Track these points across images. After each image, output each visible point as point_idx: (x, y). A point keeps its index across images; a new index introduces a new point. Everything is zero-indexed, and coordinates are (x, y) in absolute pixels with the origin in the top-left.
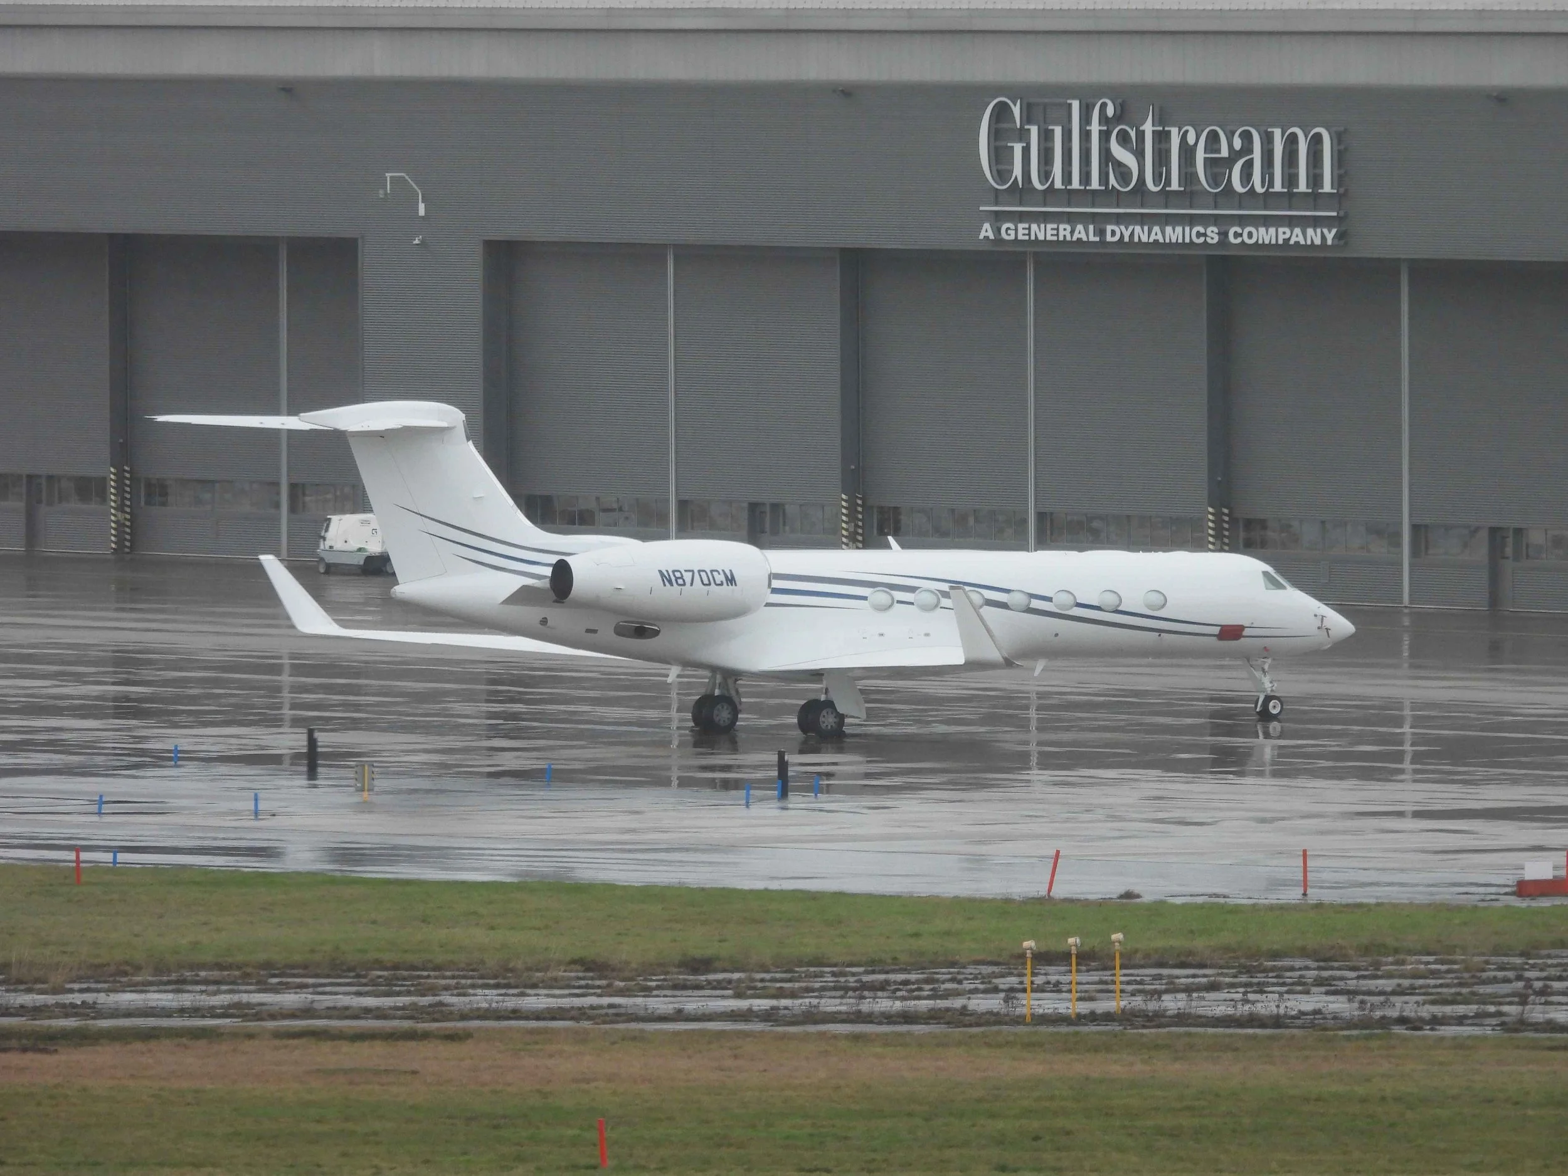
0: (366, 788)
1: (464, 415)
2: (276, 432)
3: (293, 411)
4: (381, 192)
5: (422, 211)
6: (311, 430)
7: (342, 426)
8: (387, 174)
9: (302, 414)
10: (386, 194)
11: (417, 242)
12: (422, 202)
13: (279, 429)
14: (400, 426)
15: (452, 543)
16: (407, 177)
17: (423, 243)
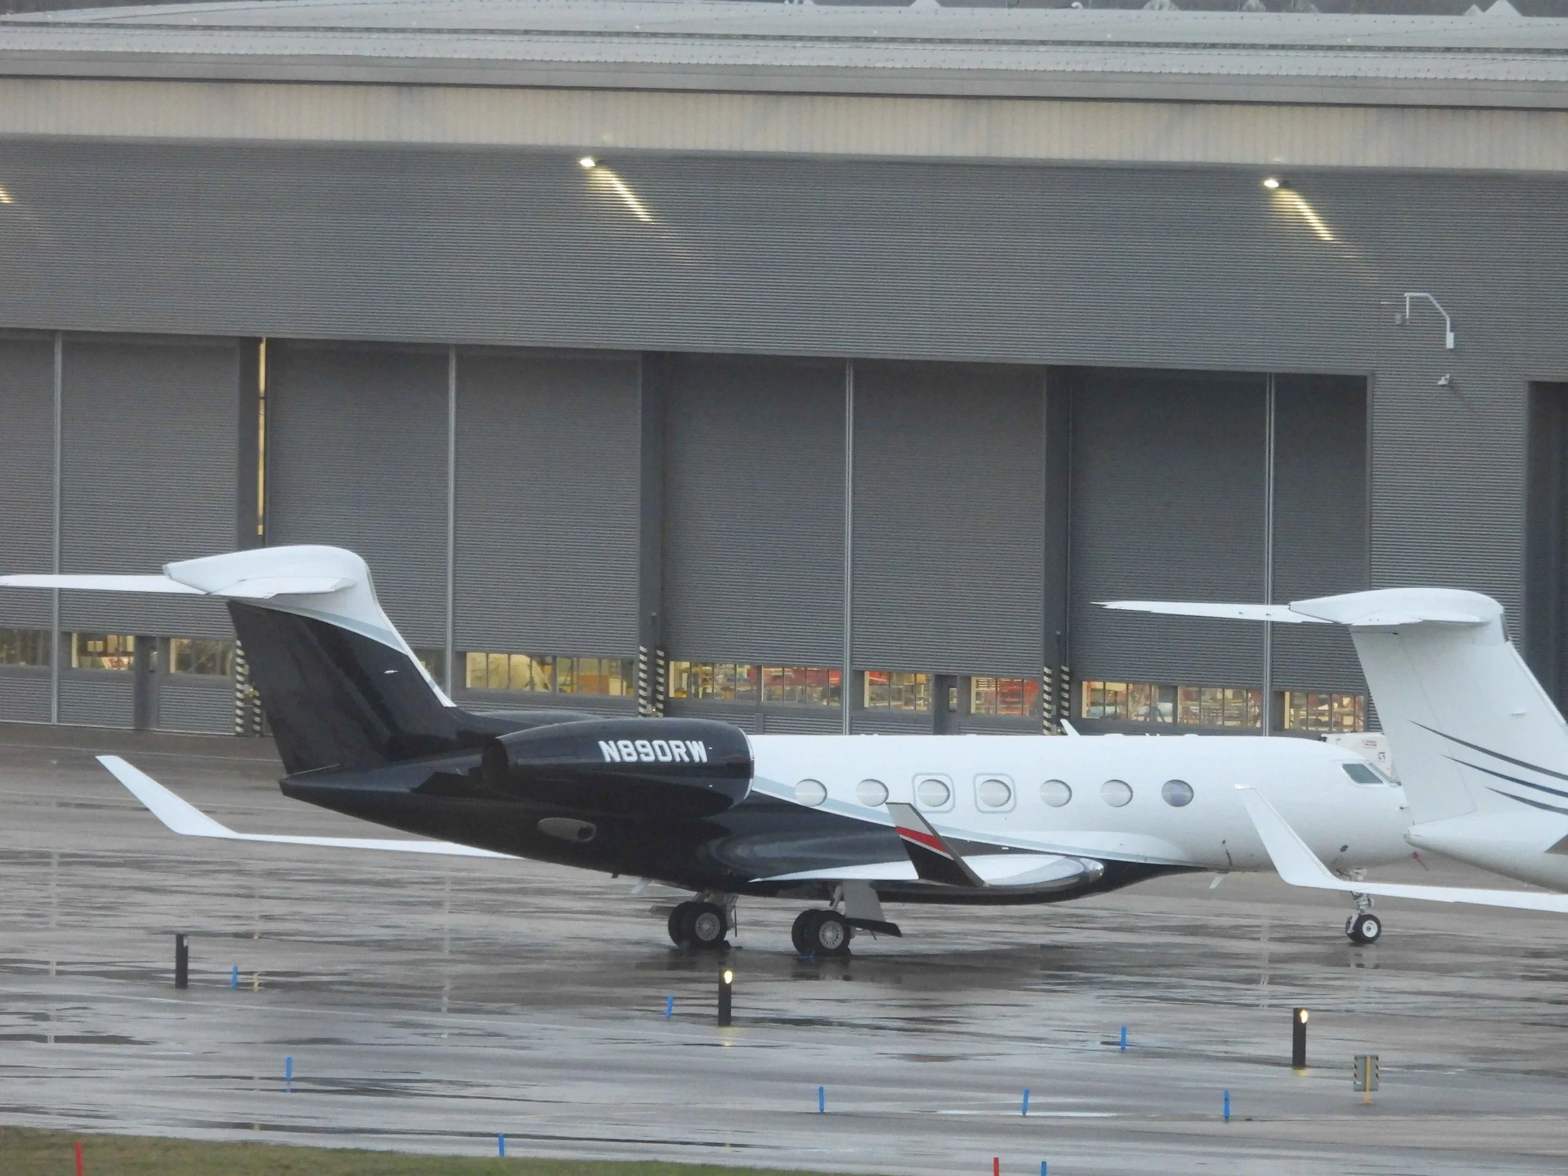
0: (1368, 1087)
1: (1502, 608)
2: (1258, 625)
3: (1280, 598)
4: (1398, 316)
5: (1450, 341)
6: (1304, 624)
7: (1344, 619)
8: (1406, 294)
9: (1292, 603)
10: (1404, 320)
11: (1442, 382)
12: (1451, 331)
13: (1262, 622)
14: (1420, 621)
15: (1481, 772)
16: (1432, 299)
17: (1451, 385)
